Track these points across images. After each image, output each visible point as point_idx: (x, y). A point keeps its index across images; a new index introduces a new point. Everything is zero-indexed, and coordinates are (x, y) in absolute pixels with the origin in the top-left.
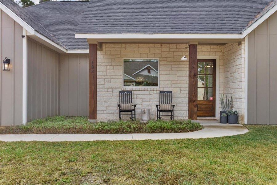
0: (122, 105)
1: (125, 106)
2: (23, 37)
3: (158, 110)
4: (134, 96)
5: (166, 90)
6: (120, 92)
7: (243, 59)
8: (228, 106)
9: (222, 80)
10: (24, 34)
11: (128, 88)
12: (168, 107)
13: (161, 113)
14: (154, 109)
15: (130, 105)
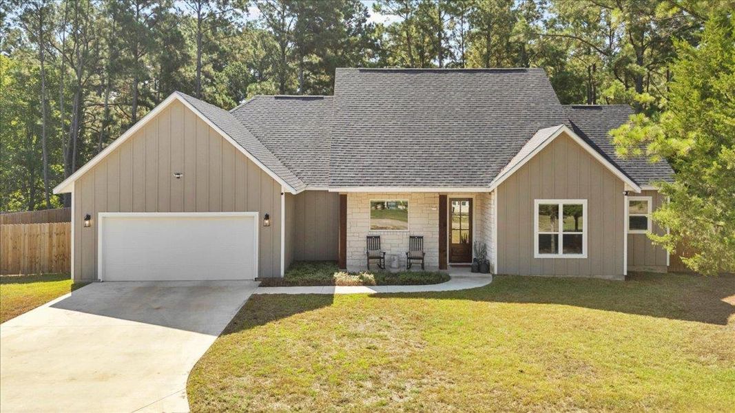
0: (370, 252)
1: (372, 253)
2: (282, 194)
3: (408, 258)
4: (382, 241)
5: (416, 234)
6: (368, 237)
7: (492, 209)
8: (481, 254)
9: (479, 222)
10: (283, 192)
11: (375, 233)
12: (418, 254)
13: (411, 261)
14: (404, 255)
15: (378, 251)
